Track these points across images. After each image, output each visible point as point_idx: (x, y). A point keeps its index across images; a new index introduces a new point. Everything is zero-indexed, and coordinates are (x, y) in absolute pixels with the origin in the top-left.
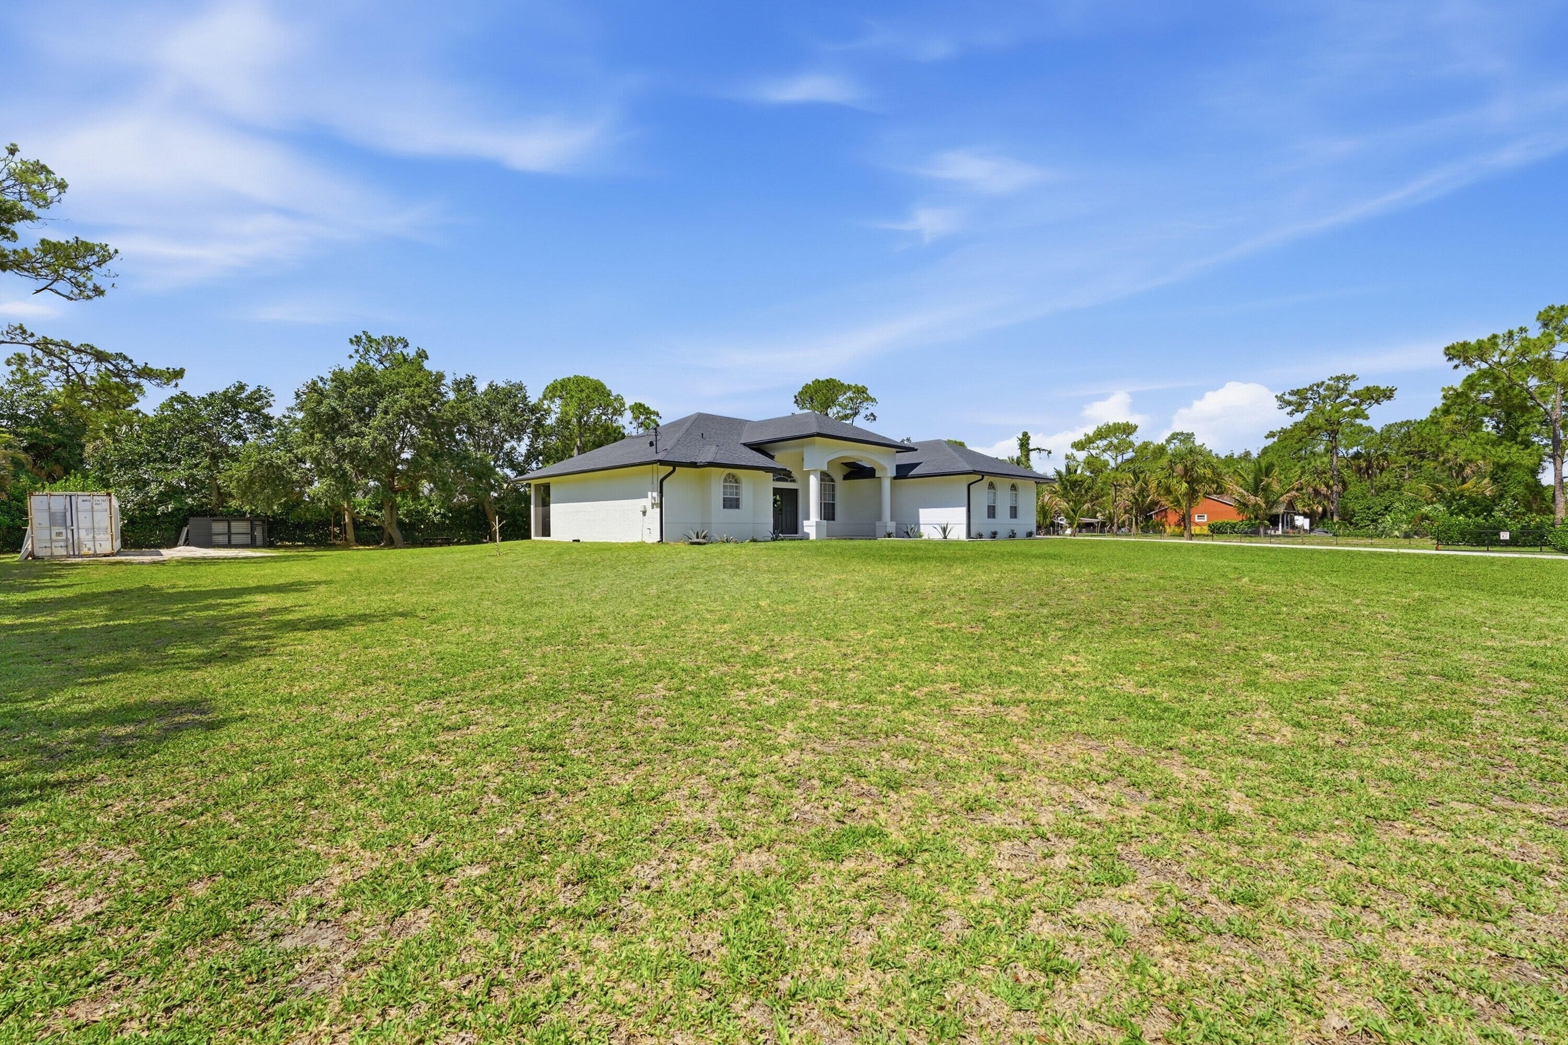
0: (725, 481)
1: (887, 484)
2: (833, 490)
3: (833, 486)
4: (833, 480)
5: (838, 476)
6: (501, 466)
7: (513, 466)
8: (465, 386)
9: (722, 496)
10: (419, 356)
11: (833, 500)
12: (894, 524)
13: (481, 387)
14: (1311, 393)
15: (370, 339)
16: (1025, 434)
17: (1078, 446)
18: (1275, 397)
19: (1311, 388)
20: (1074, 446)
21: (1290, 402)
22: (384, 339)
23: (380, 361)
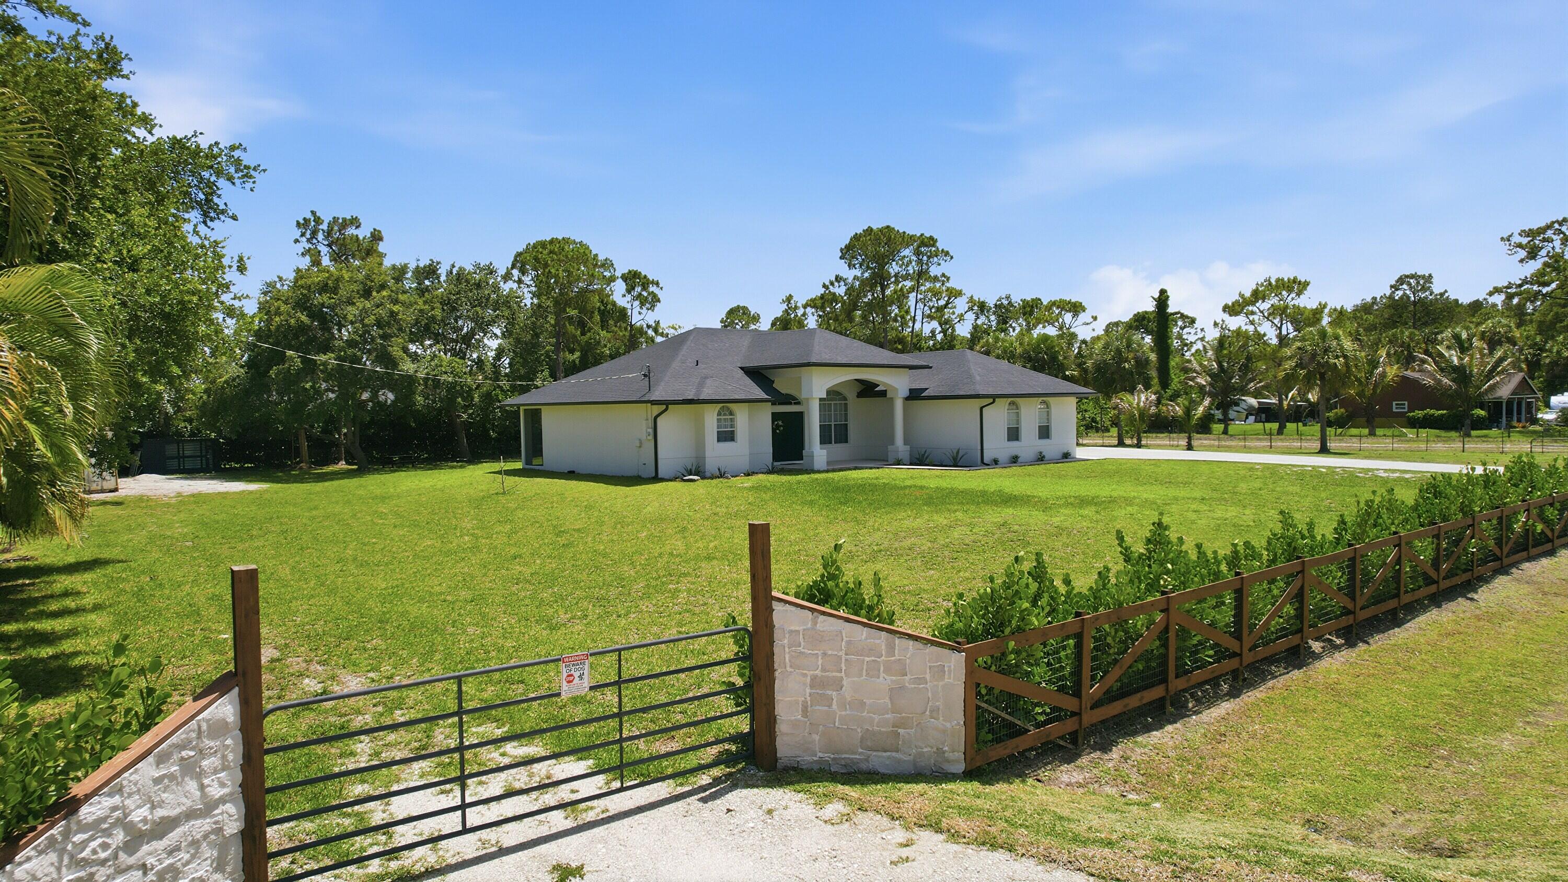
0: (719, 414)
1: (899, 405)
2: (846, 410)
3: (846, 404)
4: (845, 399)
5: (851, 395)
9: (716, 430)
10: (373, 238)
11: (846, 420)
12: (908, 447)
14: (1549, 233)
15: (318, 221)
16: (1163, 292)
17: (1232, 310)
18: (1502, 239)
19: (1549, 227)
20: (1226, 308)
21: (1520, 246)
22: (335, 220)
23: (329, 246)
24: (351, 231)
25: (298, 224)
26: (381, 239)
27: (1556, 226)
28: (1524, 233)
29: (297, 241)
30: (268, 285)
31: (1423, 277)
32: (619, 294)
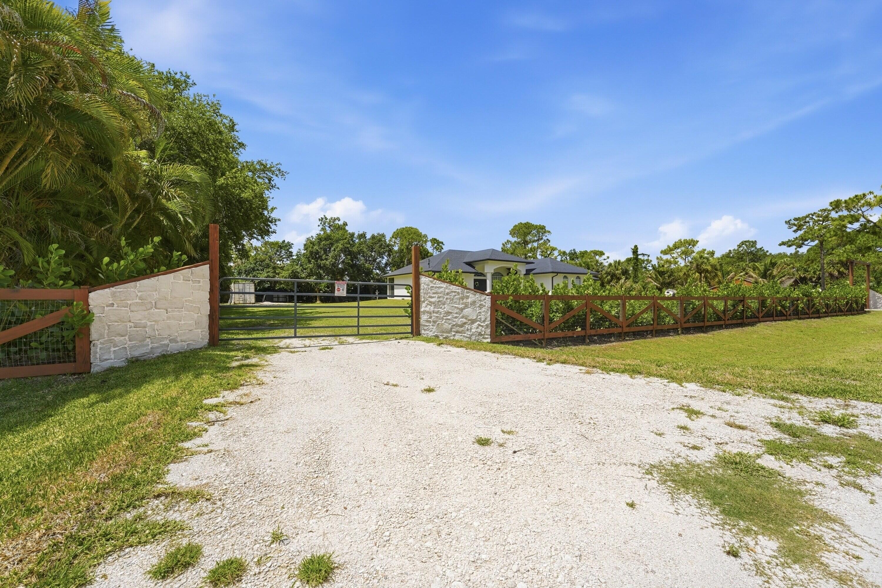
6: (375, 269)
7: (379, 268)
8: (362, 236)
10: (344, 224)
13: (368, 236)
14: (808, 219)
15: (326, 219)
16: (636, 246)
17: (664, 252)
18: (786, 222)
19: (808, 216)
20: (662, 252)
21: (794, 225)
22: (331, 218)
23: (329, 227)
24: (337, 222)
25: (319, 219)
26: (347, 225)
27: (811, 216)
28: (796, 219)
29: (319, 226)
30: (308, 239)
31: (752, 242)
32: (429, 246)
